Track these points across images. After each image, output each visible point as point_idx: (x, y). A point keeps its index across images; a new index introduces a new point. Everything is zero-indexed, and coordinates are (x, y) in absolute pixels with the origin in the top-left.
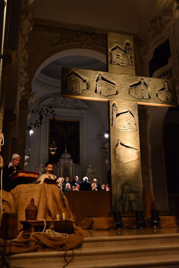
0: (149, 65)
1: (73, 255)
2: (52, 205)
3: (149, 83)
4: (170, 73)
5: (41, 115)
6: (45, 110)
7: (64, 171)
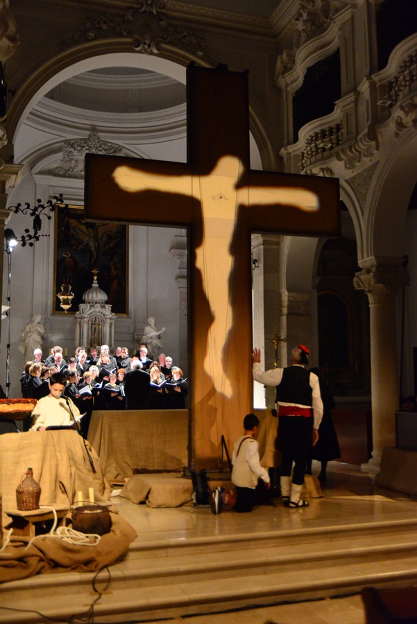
0: (293, 101)
1: (109, 580)
2: (69, 473)
4: (338, 132)
5: (38, 216)
6: (46, 205)
7: (90, 331)
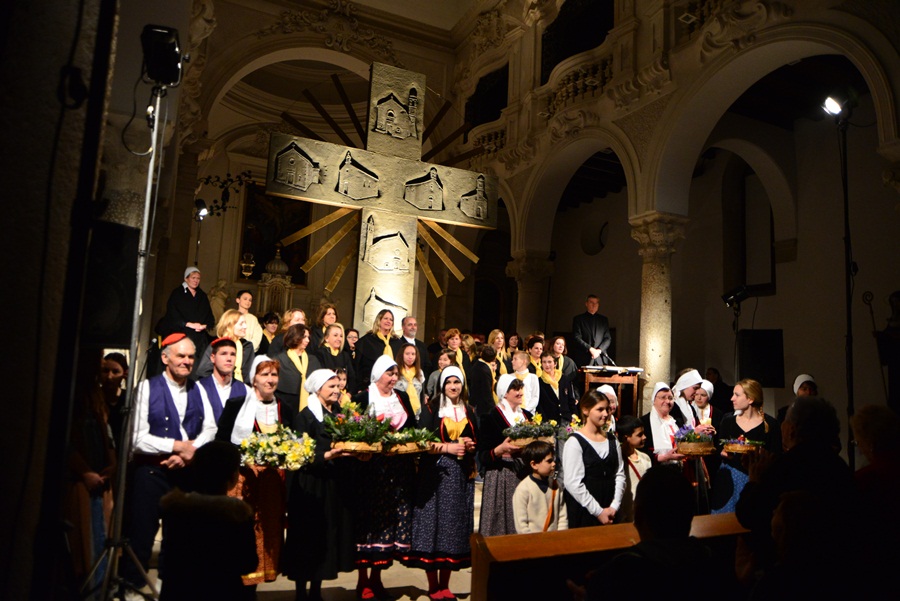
3: (446, 178)
4: (502, 136)
5: (227, 189)
6: (235, 179)
7: (270, 299)
